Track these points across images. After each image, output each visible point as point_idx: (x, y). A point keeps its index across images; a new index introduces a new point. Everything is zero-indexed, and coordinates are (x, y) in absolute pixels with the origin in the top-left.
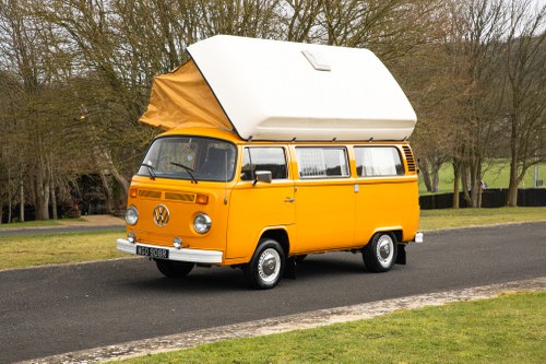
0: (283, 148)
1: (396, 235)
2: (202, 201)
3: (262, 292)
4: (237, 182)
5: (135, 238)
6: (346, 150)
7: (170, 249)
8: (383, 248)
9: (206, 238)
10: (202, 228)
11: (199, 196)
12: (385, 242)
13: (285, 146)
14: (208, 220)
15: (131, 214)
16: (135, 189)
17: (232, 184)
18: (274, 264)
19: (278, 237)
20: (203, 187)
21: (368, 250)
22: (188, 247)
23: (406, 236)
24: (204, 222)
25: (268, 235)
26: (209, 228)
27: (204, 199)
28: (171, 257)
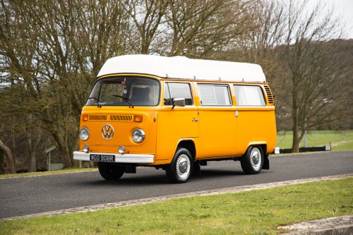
0: (189, 84)
1: (262, 148)
2: (137, 120)
4: (162, 106)
6: (228, 87)
7: (116, 155)
8: (254, 157)
9: (142, 145)
10: (139, 139)
11: (135, 116)
12: (255, 153)
13: (191, 83)
14: (143, 133)
15: (84, 133)
16: (86, 115)
17: (158, 107)
18: (186, 166)
19: (188, 146)
20: (138, 110)
21: (244, 159)
22: (128, 153)
23: (269, 149)
24: (139, 134)
26: (143, 139)
27: (139, 119)
28: (117, 160)
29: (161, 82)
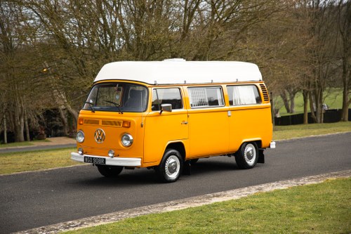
0: (179, 89)
1: (257, 144)
2: (126, 125)
3: (168, 184)
4: (149, 112)
5: (83, 152)
6: (221, 88)
7: (106, 158)
8: (248, 152)
9: (130, 150)
10: (127, 143)
11: (124, 122)
12: (249, 149)
13: (181, 87)
14: (131, 138)
15: (80, 136)
16: (82, 119)
17: (146, 113)
18: (176, 166)
19: (178, 148)
20: (127, 116)
21: (239, 154)
22: (118, 156)
23: (264, 144)
24: (128, 139)
25: (171, 146)
26: (131, 143)
27: (127, 124)
28: (107, 163)
29: (150, 89)
